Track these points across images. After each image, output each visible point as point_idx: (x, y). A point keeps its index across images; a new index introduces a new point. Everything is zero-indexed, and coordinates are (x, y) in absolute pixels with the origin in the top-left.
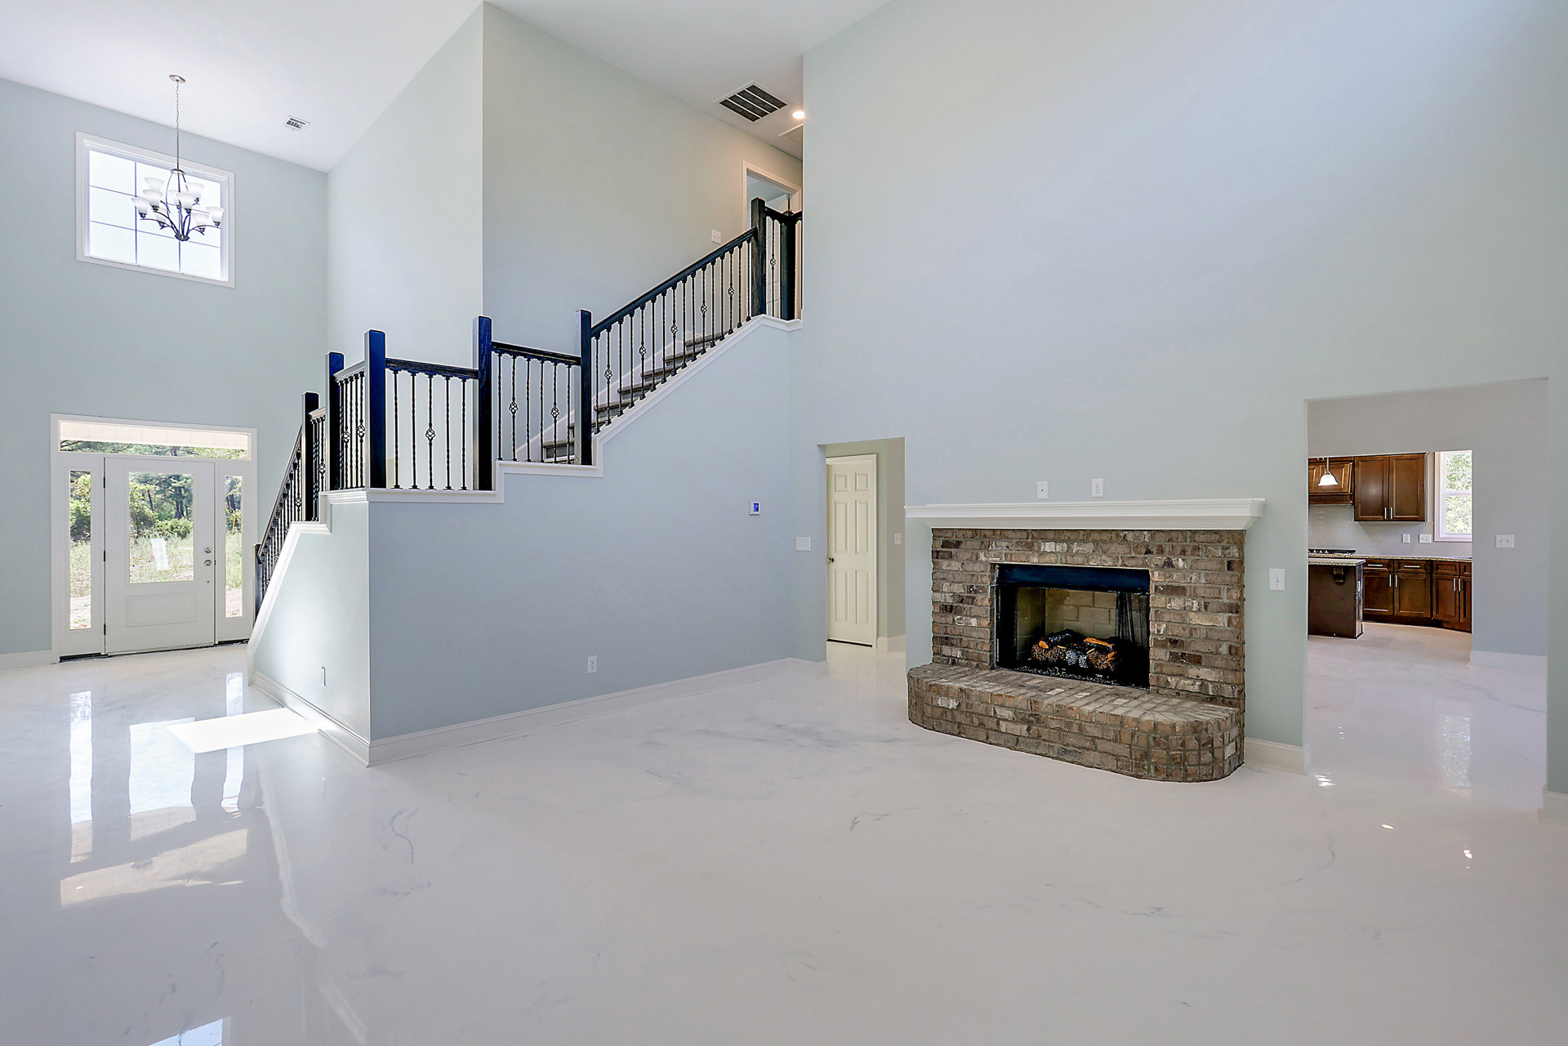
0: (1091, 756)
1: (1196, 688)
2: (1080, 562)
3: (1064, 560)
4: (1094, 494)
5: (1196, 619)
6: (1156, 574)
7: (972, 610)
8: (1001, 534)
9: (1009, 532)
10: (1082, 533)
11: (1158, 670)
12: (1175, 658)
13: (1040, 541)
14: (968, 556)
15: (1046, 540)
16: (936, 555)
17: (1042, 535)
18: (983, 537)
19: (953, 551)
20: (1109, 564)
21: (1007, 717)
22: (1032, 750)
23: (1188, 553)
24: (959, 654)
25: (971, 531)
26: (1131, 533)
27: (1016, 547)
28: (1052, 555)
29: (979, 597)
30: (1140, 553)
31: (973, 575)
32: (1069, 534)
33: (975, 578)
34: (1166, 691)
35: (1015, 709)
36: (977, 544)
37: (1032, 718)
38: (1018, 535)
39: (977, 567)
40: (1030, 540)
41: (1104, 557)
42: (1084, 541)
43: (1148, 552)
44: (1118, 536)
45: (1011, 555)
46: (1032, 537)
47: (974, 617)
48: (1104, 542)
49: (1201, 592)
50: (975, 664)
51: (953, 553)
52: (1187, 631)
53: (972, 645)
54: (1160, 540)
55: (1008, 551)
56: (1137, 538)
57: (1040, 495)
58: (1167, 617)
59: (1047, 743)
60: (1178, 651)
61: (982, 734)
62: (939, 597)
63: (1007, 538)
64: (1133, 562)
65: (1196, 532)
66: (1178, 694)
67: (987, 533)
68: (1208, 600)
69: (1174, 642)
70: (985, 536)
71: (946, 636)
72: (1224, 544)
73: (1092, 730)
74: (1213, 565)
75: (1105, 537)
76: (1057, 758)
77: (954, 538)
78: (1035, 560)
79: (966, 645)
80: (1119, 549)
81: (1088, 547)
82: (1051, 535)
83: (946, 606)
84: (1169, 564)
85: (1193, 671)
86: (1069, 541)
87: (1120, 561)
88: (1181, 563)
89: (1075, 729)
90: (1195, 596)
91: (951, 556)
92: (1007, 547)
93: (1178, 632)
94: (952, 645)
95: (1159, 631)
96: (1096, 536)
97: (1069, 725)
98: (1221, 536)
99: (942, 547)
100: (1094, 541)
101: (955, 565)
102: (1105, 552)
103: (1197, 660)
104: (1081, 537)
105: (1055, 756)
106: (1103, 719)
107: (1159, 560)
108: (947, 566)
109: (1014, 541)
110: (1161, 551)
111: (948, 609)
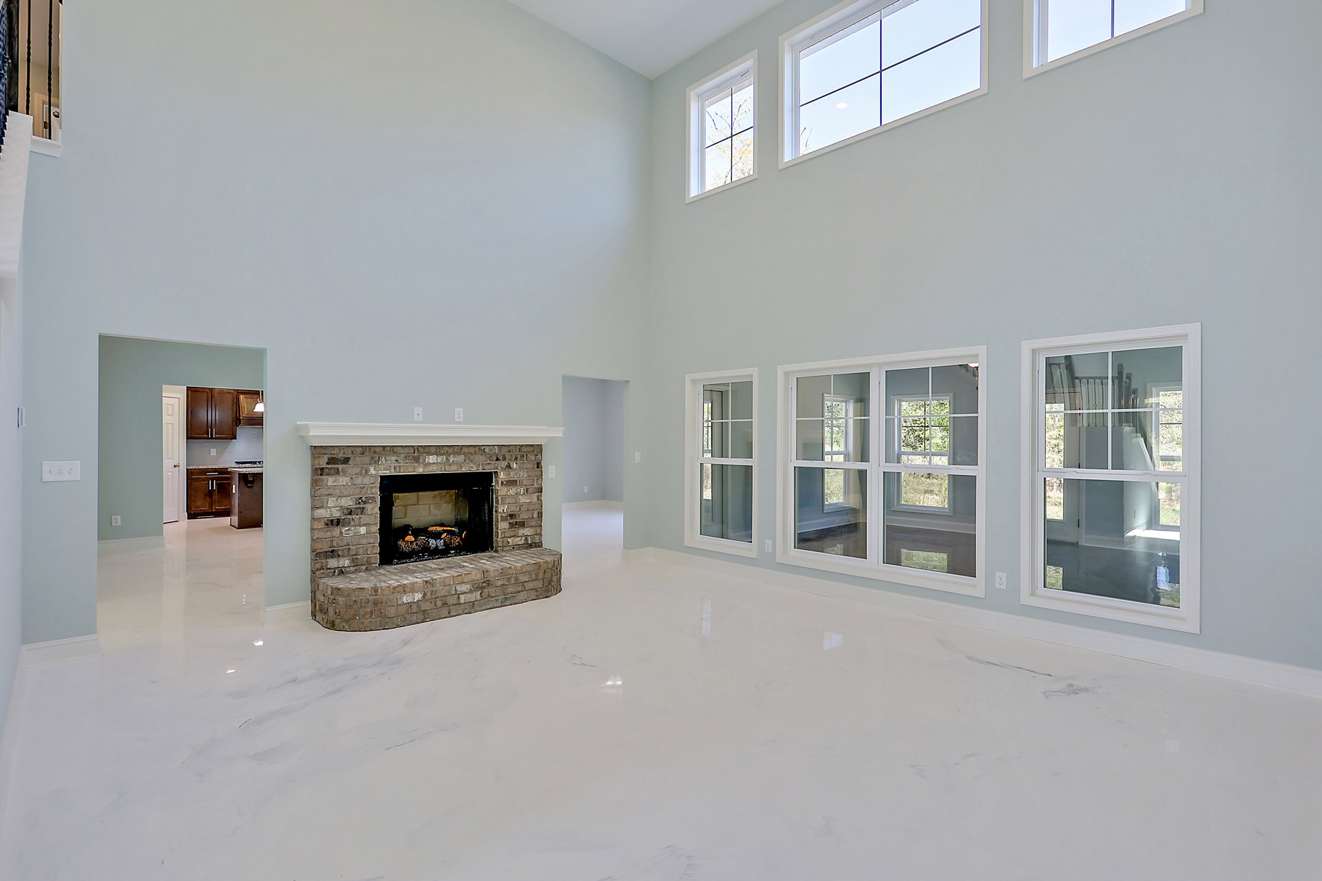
0: (522, 596)
1: (523, 542)
2: (455, 469)
3: (443, 469)
4: (457, 420)
5: (524, 499)
6: (502, 473)
7: (362, 520)
8: (393, 449)
9: (398, 448)
10: (456, 447)
11: (503, 536)
12: (512, 525)
13: (424, 455)
14: (358, 470)
15: (429, 454)
16: (319, 472)
17: (427, 450)
18: (373, 452)
19: (340, 467)
20: (474, 470)
21: (466, 590)
22: (484, 608)
23: (519, 459)
24: (347, 562)
25: (360, 449)
26: (488, 448)
27: (404, 460)
28: (434, 465)
29: (369, 507)
30: (493, 461)
31: (362, 488)
32: (447, 449)
33: (365, 490)
34: (507, 548)
35: (472, 582)
36: (366, 459)
37: (484, 584)
38: (406, 450)
39: (367, 480)
40: (416, 454)
41: (471, 465)
42: (459, 454)
43: (498, 459)
44: (479, 449)
45: (400, 467)
46: (418, 452)
47: (363, 525)
48: (471, 454)
49: (525, 482)
50: (364, 567)
51: (340, 469)
52: (518, 508)
53: (361, 552)
54: (504, 450)
55: (397, 464)
56: (491, 450)
57: (416, 418)
58: (508, 501)
59: (493, 599)
60: (514, 521)
61: (444, 612)
62: (321, 513)
63: (395, 453)
64: (489, 467)
65: (522, 446)
66: (513, 548)
67: (377, 450)
68: (528, 487)
69: (512, 516)
70: (375, 452)
71: (331, 549)
72: (535, 453)
73: (523, 578)
74: (530, 466)
75: (472, 450)
76: (501, 606)
77: (341, 455)
78: (420, 470)
79: (354, 553)
80: (480, 458)
81: (461, 458)
82: (433, 450)
83: (332, 521)
84: (509, 466)
85: (521, 532)
86: (448, 454)
87: (481, 467)
88: (515, 466)
89: (513, 581)
90: (521, 485)
91: (337, 472)
92: (397, 461)
93: (514, 509)
94: (339, 556)
95: (503, 510)
96: (465, 450)
97: (509, 580)
98: (534, 448)
99: (328, 463)
100: (465, 454)
101: (343, 480)
102: (472, 461)
103: (522, 525)
104: (456, 451)
105: (500, 605)
106: (528, 568)
107: (504, 464)
108: (333, 482)
109: (403, 456)
110: (504, 459)
111: (334, 523)
